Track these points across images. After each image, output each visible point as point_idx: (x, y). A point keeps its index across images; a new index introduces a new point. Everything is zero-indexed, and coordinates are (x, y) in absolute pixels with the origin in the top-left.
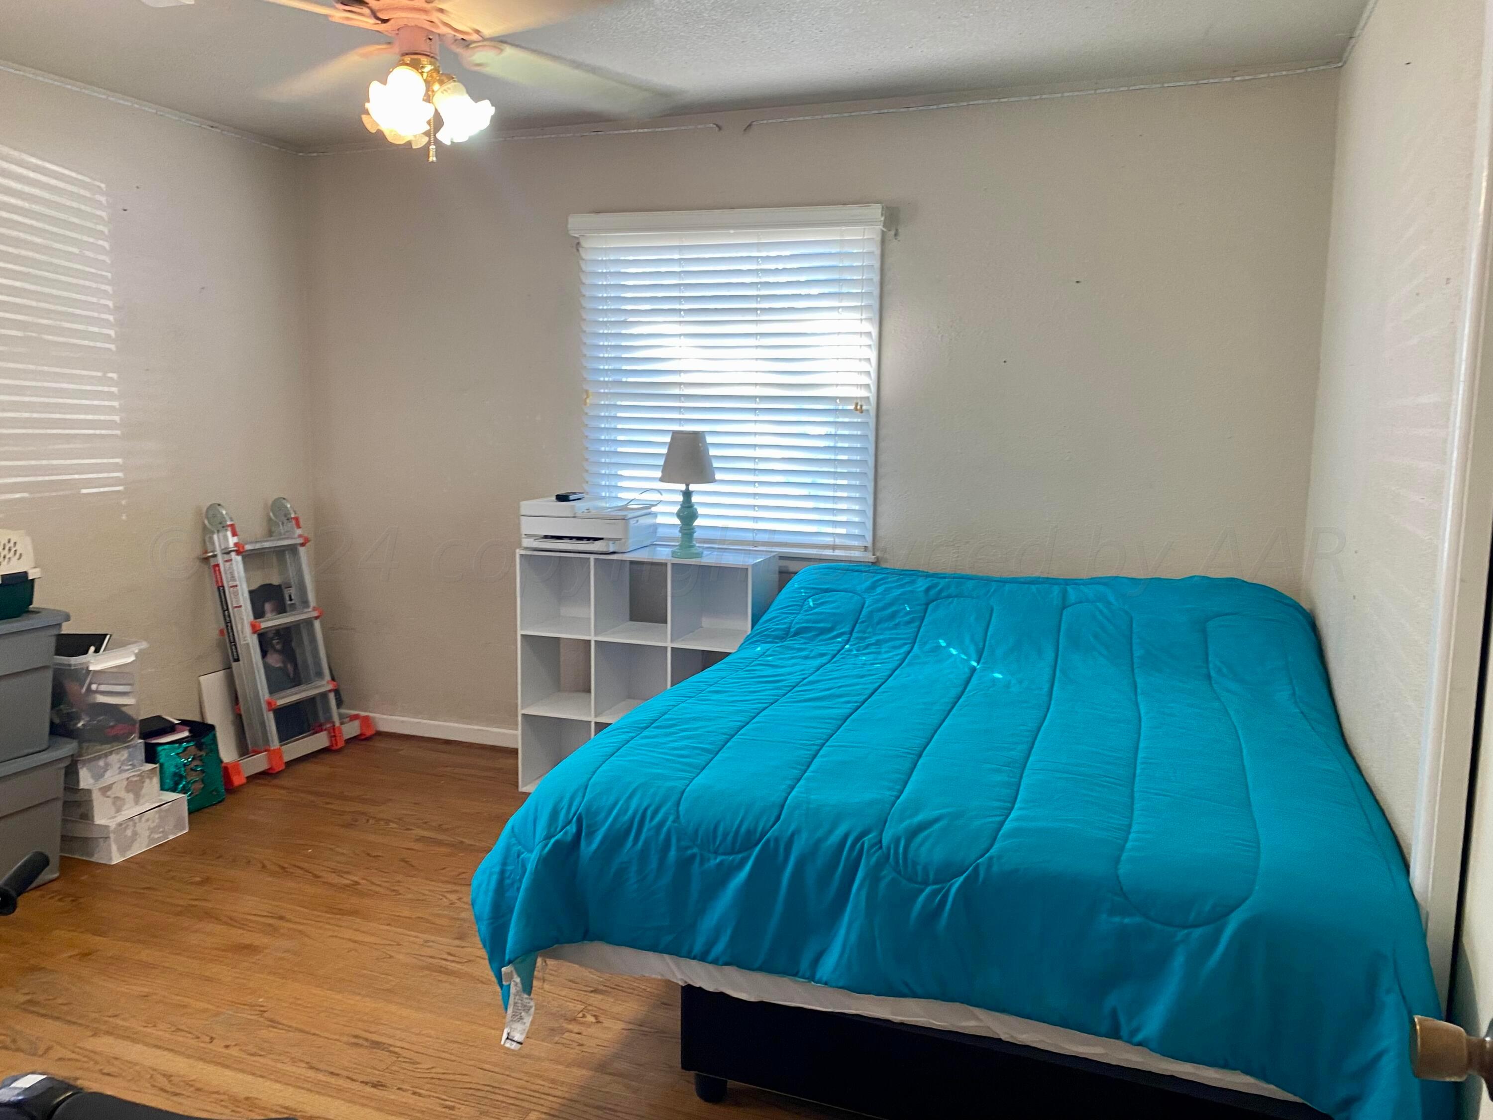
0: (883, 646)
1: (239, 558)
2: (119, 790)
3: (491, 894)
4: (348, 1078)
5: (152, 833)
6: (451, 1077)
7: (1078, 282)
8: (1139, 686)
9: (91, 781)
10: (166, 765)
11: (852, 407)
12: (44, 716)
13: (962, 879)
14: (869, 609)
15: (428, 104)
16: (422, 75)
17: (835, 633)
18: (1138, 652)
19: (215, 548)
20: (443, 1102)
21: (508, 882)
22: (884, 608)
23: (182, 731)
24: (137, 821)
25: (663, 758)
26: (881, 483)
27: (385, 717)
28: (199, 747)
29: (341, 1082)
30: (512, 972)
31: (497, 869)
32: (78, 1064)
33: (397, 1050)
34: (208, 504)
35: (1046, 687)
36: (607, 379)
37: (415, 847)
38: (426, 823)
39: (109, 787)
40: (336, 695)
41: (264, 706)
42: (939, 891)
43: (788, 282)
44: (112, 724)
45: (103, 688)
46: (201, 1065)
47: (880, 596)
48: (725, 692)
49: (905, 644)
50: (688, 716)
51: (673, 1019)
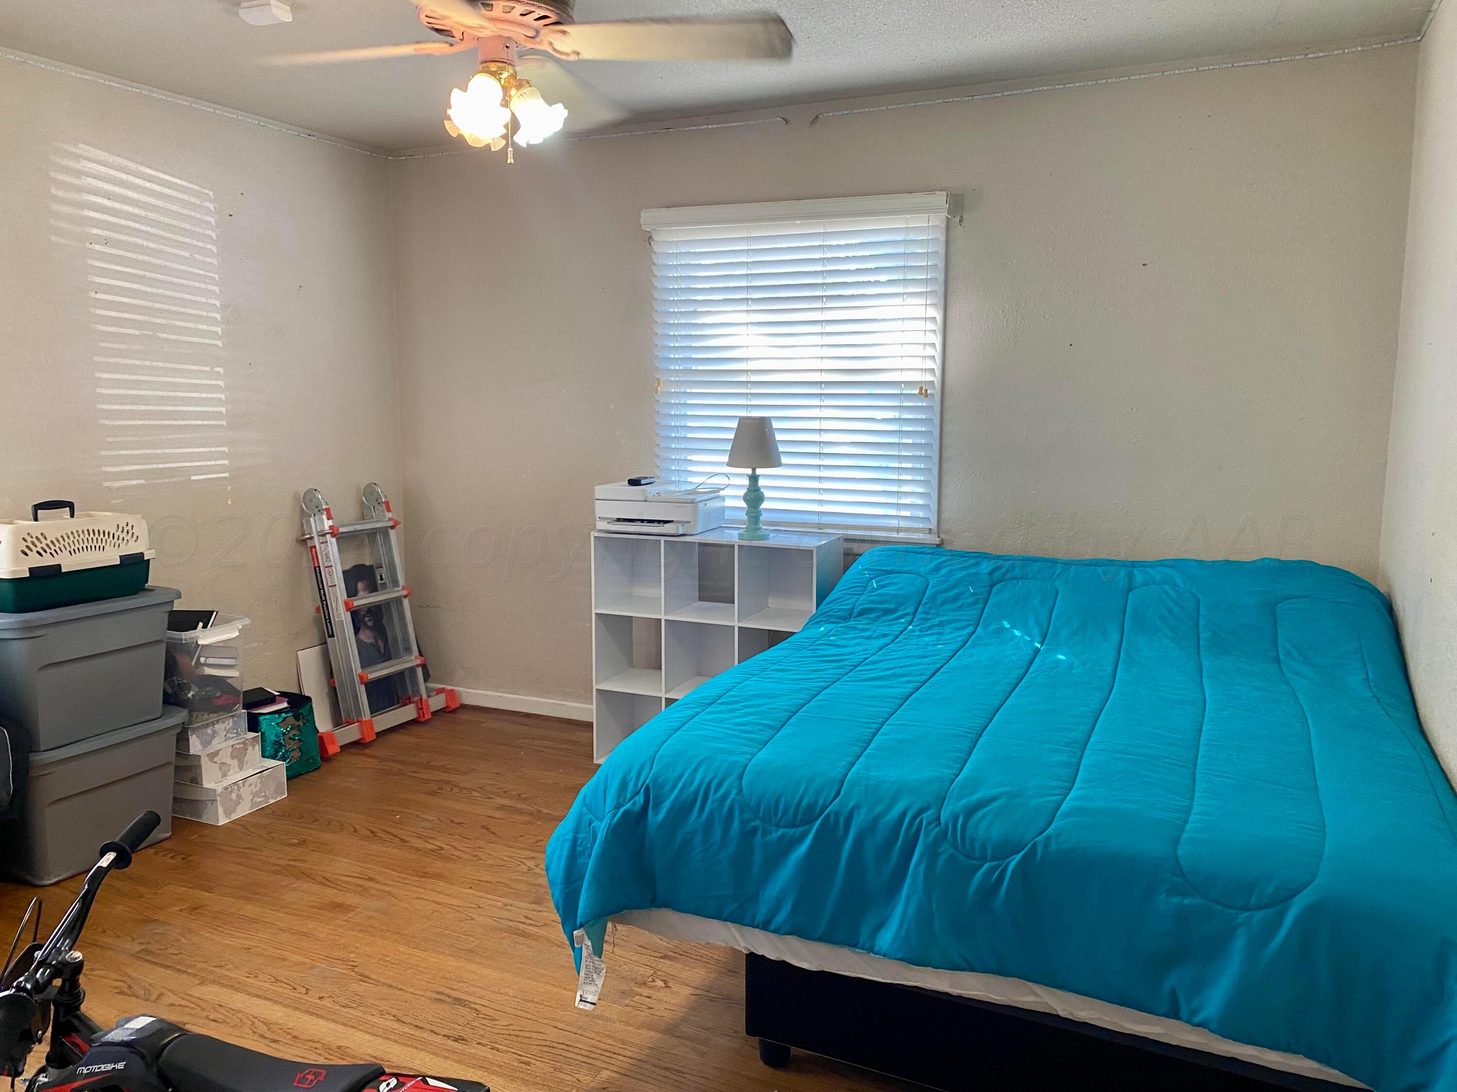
0: (946, 627)
1: (334, 540)
2: (225, 757)
3: (563, 862)
4: (432, 1031)
5: (254, 797)
6: (528, 1034)
7: (1144, 265)
8: (1204, 669)
9: (200, 747)
10: (267, 733)
11: (917, 392)
12: (157, 686)
13: (1019, 857)
14: (933, 590)
15: (505, 109)
16: (500, 82)
17: (897, 615)
18: (1204, 635)
19: (312, 530)
20: (519, 1057)
21: (579, 849)
22: (947, 590)
23: (282, 702)
24: (241, 785)
25: (727, 733)
26: (946, 466)
27: (469, 690)
28: (297, 717)
29: (426, 1035)
30: (583, 935)
31: (570, 836)
32: (187, 1010)
33: (476, 1007)
34: (305, 490)
35: (1109, 669)
36: (677, 368)
37: (497, 816)
38: (505, 792)
39: (216, 753)
40: (423, 670)
41: (357, 680)
42: (997, 867)
43: (858, 270)
44: (218, 695)
45: (211, 661)
46: (297, 1014)
47: (944, 578)
48: (790, 670)
49: (968, 626)
50: (752, 693)
51: (738, 986)
